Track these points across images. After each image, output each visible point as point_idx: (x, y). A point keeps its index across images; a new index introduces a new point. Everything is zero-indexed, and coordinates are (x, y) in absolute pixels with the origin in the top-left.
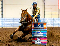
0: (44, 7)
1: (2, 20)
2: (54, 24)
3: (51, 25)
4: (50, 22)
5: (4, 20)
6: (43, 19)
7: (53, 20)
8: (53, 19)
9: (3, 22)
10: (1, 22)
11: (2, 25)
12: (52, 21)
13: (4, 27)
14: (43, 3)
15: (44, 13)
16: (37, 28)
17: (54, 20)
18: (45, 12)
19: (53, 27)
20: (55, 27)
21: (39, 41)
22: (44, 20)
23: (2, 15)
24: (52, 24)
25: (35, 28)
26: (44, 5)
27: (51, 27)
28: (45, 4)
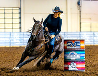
0: (80, 16)
1: (20, 36)
2: (94, 41)
3: (90, 43)
4: (89, 38)
5: (23, 35)
6: (78, 33)
7: (92, 35)
8: (92, 33)
9: (22, 39)
10: (19, 39)
11: (21, 42)
12: (91, 37)
13: (22, 46)
14: (79, 11)
15: (80, 25)
16: (71, 48)
17: (94, 34)
18: (81, 23)
19: (92, 45)
20: (95, 45)
21: (73, 66)
22: (80, 34)
23: (20, 28)
24: (91, 41)
25: (68, 48)
26: (80, 14)
27: (90, 45)
28: (80, 11)
